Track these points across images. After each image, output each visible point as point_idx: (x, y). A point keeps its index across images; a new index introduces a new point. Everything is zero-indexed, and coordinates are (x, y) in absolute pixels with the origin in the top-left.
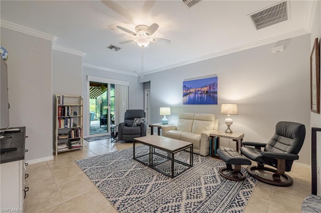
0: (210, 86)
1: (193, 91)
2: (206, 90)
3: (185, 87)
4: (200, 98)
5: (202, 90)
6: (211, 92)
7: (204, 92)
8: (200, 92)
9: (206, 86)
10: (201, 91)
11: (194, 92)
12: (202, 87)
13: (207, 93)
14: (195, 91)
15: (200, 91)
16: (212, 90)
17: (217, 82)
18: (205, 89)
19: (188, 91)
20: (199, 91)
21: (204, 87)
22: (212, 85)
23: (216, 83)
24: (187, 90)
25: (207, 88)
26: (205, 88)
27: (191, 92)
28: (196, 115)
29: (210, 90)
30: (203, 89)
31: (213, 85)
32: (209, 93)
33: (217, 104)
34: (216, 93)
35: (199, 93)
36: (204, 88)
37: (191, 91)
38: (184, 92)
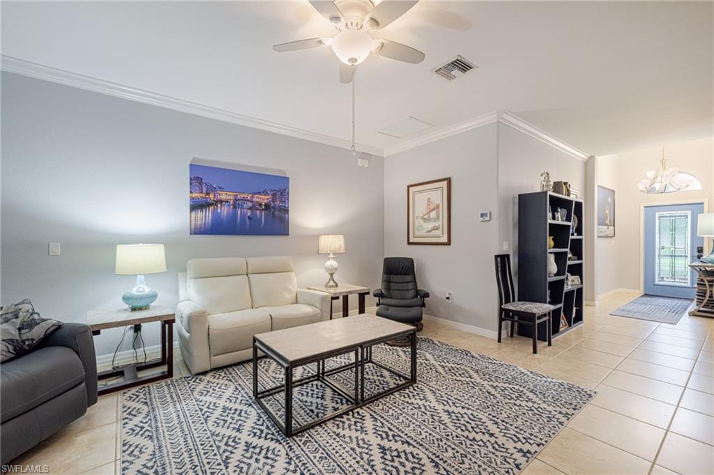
0: (274, 195)
1: (229, 197)
2: (266, 201)
3: (201, 183)
4: (249, 218)
5: (255, 199)
6: (276, 207)
7: (260, 205)
8: (250, 204)
9: (265, 193)
10: (252, 202)
11: (232, 202)
12: (255, 194)
13: (265, 209)
14: (236, 200)
15: (249, 201)
16: (278, 203)
17: (288, 188)
18: (264, 199)
19: (212, 196)
20: (245, 200)
21: (259, 193)
22: (278, 191)
23: (286, 191)
24: (208, 194)
25: (267, 197)
26: (263, 197)
27: (221, 202)
28: (252, 261)
29: (273, 202)
30: (259, 198)
31: (282, 194)
32: (272, 210)
33: (288, 235)
34: (287, 211)
35: (245, 206)
36: (260, 196)
37: (223, 197)
38: (194, 195)
